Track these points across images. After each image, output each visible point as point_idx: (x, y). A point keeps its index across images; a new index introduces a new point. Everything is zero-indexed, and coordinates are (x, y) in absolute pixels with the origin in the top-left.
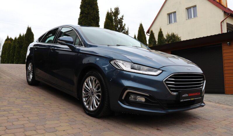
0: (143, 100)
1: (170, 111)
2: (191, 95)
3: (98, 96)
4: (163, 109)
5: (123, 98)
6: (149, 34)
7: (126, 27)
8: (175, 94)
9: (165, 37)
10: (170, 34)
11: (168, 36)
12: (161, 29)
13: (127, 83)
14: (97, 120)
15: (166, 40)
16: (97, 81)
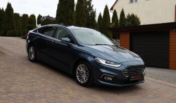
0: (111, 79)
1: (124, 85)
3: (87, 75)
4: (121, 84)
5: (101, 78)
6: (113, 11)
7: (94, 8)
8: (127, 76)
9: (126, 17)
10: (130, 14)
11: (129, 16)
12: (123, 10)
13: (103, 71)
14: (86, 88)
15: (126, 20)
16: (86, 68)
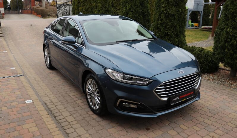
1: (161, 114)
2: (183, 96)
5: (117, 104)
16: (97, 86)
